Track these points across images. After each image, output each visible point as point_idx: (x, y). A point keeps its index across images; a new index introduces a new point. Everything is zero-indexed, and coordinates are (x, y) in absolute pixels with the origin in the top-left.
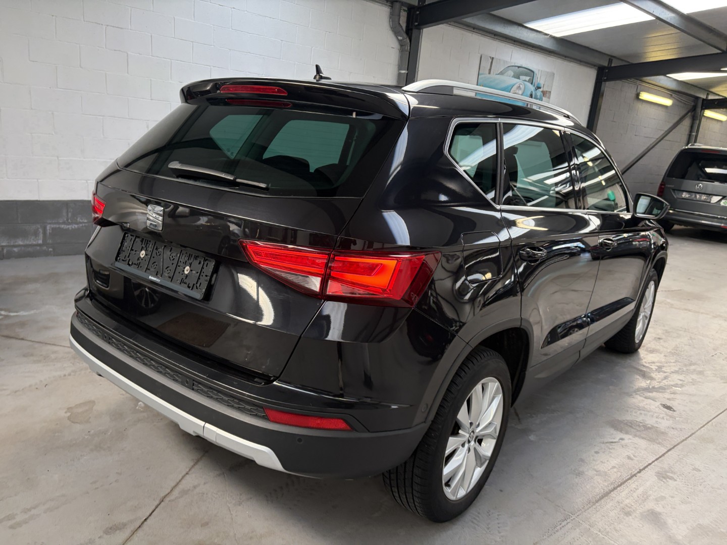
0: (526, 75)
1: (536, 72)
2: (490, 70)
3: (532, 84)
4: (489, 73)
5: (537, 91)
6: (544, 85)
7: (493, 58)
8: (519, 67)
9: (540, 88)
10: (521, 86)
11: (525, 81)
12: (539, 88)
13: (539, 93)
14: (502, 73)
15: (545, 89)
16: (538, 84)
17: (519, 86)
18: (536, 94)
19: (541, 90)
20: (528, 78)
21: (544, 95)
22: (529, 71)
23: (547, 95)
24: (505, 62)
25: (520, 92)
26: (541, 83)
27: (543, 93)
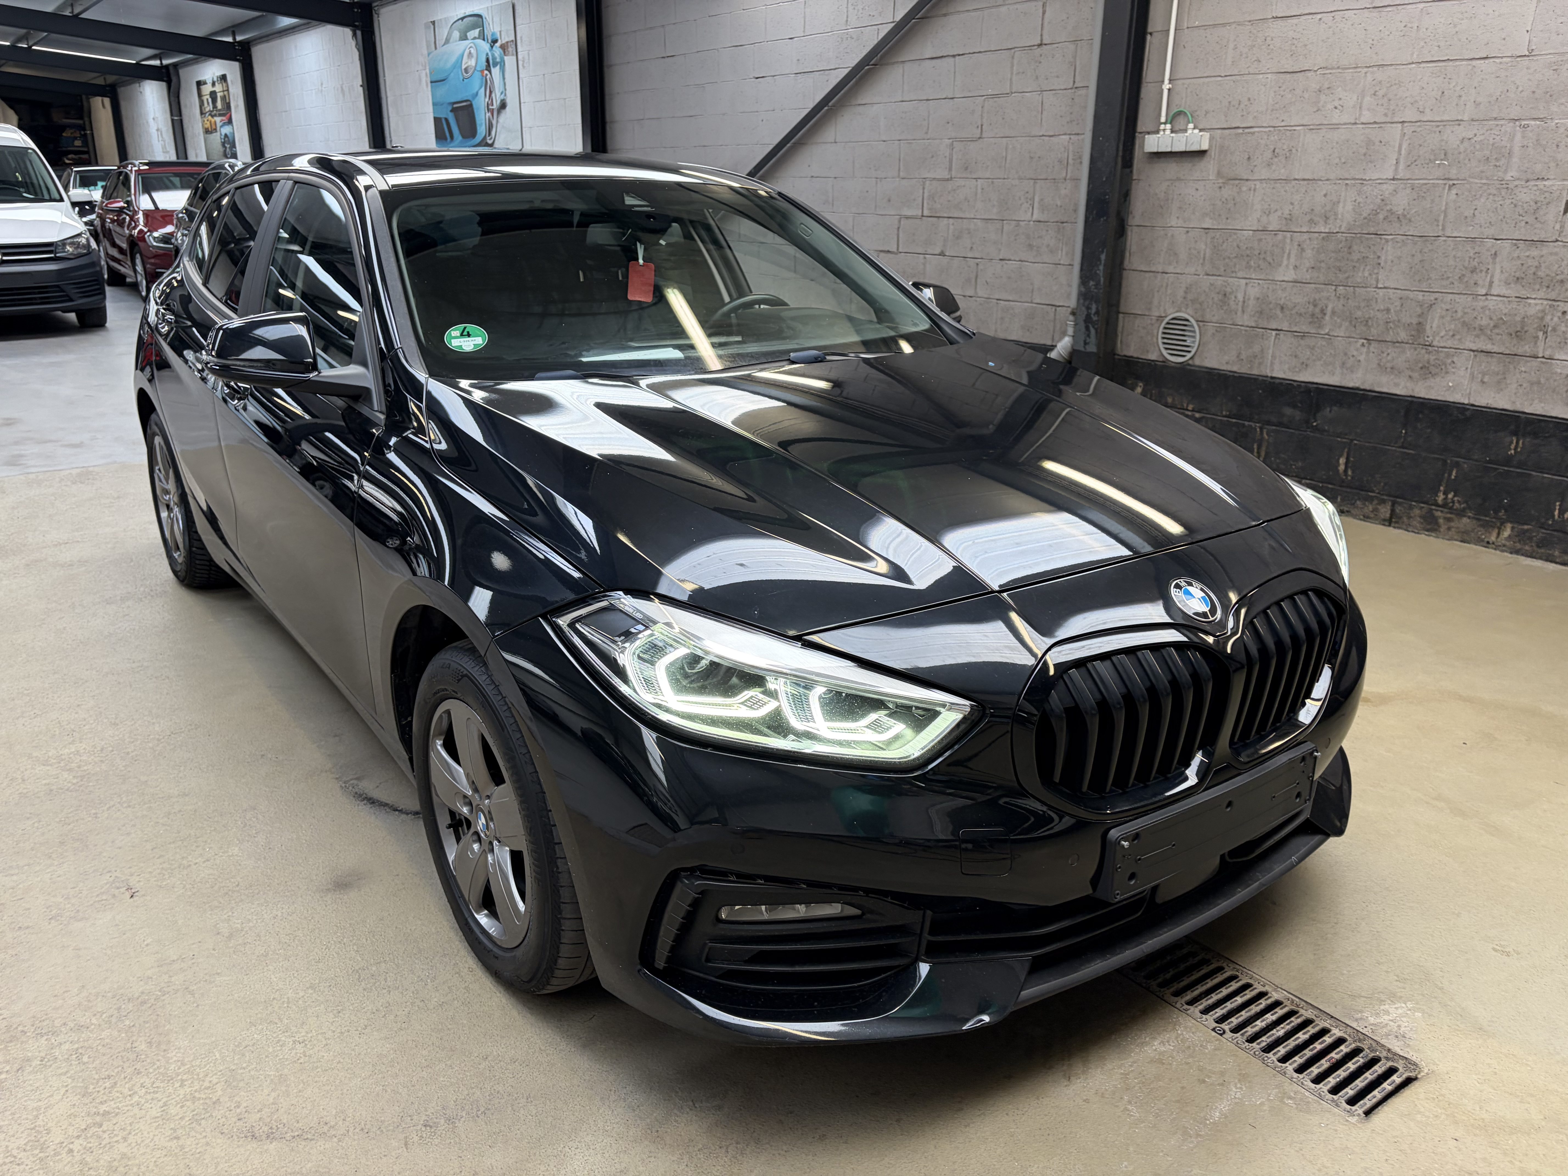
0: (473, 27)
1: (484, 14)
2: (435, 42)
3: (484, 40)
4: (436, 48)
5: (494, 48)
6: (500, 34)
7: (433, 23)
8: (462, 19)
9: (497, 41)
10: (473, 51)
11: (475, 38)
12: (495, 41)
13: (497, 50)
14: (447, 41)
15: (505, 38)
16: (493, 34)
17: (470, 53)
18: (494, 58)
19: (498, 44)
20: (476, 32)
21: (505, 52)
22: (475, 18)
23: (510, 49)
24: (446, 19)
25: (472, 63)
26: (497, 30)
27: (504, 47)
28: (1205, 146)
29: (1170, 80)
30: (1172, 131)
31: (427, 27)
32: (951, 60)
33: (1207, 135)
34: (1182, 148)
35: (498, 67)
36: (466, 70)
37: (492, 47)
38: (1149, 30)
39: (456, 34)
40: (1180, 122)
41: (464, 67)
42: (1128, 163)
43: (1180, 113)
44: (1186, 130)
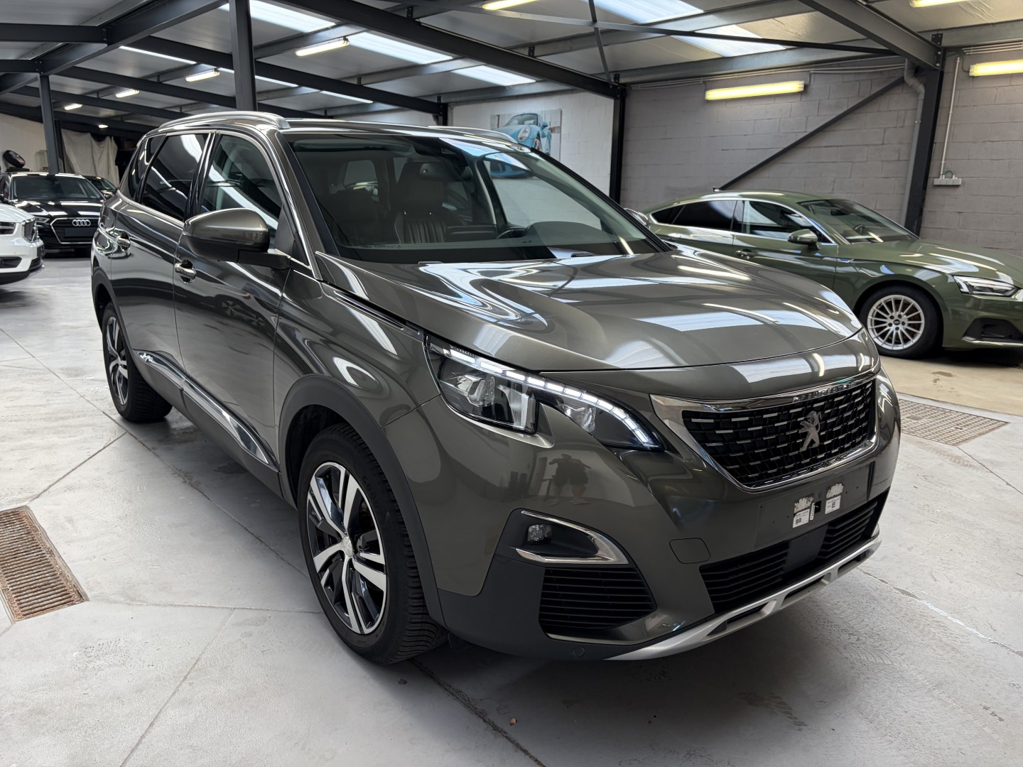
0: (530, 119)
1: (539, 114)
2: (498, 124)
3: (537, 125)
4: (498, 127)
5: (544, 129)
6: (550, 123)
7: (499, 116)
8: (522, 115)
9: (547, 126)
10: (528, 129)
11: (530, 124)
12: (545, 126)
13: (546, 131)
14: (508, 124)
15: (553, 125)
16: (544, 123)
17: (526, 130)
18: (543, 134)
20: (532, 122)
21: (552, 132)
22: (532, 115)
23: (556, 130)
24: (509, 115)
25: (527, 135)
26: (547, 121)
27: (552, 130)
28: (960, 183)
29: (945, 160)
30: (945, 178)
31: (493, 117)
32: (836, 148)
33: (960, 179)
34: (951, 184)
35: (546, 138)
36: (521, 138)
37: (542, 129)
38: (935, 141)
39: (517, 122)
40: (949, 174)
41: (519, 136)
42: (925, 188)
43: (948, 171)
44: (952, 177)
